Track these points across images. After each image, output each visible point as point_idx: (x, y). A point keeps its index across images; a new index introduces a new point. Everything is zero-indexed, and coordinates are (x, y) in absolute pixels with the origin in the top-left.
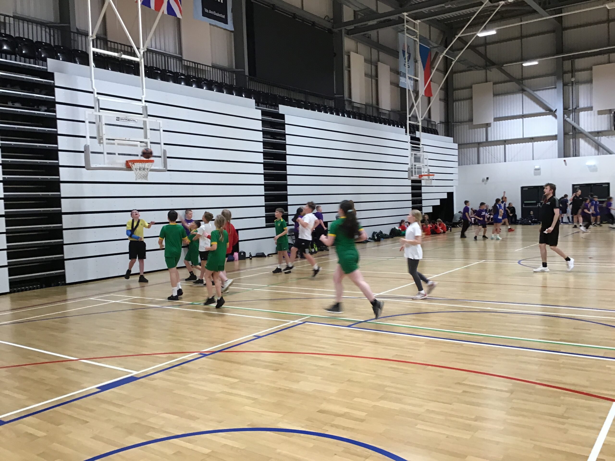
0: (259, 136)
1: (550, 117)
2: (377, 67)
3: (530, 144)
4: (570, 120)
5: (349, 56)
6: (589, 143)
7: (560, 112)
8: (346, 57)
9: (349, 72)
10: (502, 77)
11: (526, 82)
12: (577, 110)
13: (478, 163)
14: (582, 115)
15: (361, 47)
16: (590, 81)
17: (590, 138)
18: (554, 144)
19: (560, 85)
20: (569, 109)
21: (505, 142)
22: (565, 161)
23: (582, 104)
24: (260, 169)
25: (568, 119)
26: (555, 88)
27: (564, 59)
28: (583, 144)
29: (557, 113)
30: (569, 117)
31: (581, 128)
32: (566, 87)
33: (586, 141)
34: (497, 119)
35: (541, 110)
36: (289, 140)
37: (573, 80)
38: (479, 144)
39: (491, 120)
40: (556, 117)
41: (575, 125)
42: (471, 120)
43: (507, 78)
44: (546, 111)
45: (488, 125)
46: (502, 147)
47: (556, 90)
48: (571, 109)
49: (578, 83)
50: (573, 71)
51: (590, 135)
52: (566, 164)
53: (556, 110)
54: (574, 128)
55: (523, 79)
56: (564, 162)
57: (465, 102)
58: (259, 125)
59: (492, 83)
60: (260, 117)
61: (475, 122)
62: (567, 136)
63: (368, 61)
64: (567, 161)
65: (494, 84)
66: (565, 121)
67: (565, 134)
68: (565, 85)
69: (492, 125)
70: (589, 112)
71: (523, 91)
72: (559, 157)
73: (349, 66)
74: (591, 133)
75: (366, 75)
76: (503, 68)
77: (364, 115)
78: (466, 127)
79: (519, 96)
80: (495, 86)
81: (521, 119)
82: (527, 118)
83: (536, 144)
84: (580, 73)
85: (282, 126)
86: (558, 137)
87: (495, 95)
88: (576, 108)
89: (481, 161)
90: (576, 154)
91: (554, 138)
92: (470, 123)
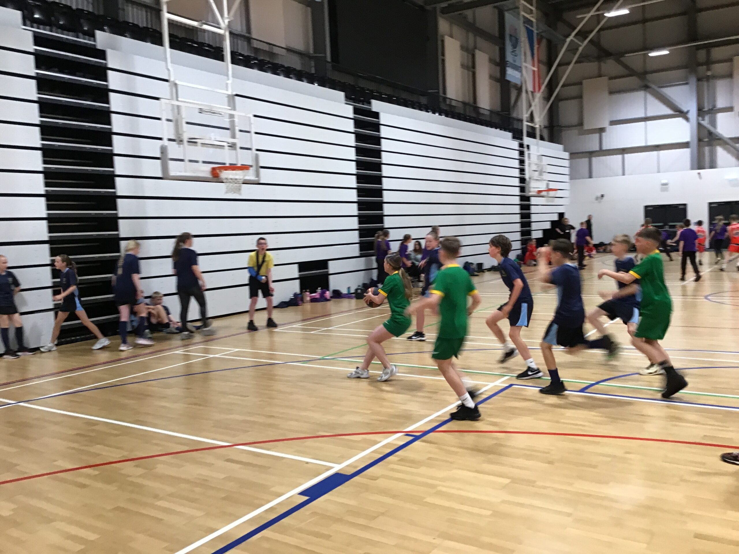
0: (351, 140)
1: (680, 120)
2: (473, 56)
3: (655, 153)
4: (705, 123)
5: (443, 41)
6: (729, 151)
7: (693, 114)
8: (439, 43)
9: (443, 61)
10: (619, 70)
11: (649, 77)
12: (713, 111)
13: (590, 177)
14: (721, 117)
15: (456, 30)
16: (730, 75)
17: (730, 145)
18: (686, 153)
19: (693, 80)
20: (704, 110)
21: (623, 151)
22: (699, 174)
23: (721, 103)
24: (352, 182)
25: (702, 122)
26: (687, 84)
27: (698, 48)
28: (721, 153)
29: (690, 115)
30: (703, 120)
31: (718, 132)
32: (700, 83)
33: (725, 149)
34: (614, 123)
35: (669, 111)
36: (385, 145)
37: (709, 73)
38: (591, 154)
39: (605, 124)
40: (687, 119)
41: (712, 129)
42: (581, 124)
43: (626, 72)
44: (676, 112)
45: (602, 130)
46: (620, 157)
47: (688, 85)
48: (706, 109)
49: (715, 77)
50: (709, 63)
51: (730, 142)
52: (700, 178)
53: (688, 112)
54: (710, 133)
55: (646, 73)
56: (697, 176)
57: (573, 101)
58: (350, 125)
59: (606, 78)
60: (352, 115)
61: (586, 127)
62: (701, 143)
63: (464, 48)
64: (701, 174)
65: (611, 78)
66: (699, 125)
67: (700, 140)
68: (699, 80)
69: (607, 130)
70: (729, 113)
71: (646, 87)
72: (692, 168)
73: (443, 54)
74: (731, 139)
75: (463, 66)
76: (622, 59)
77: (463, 114)
78: (574, 132)
79: (641, 94)
80: (611, 81)
81: (643, 123)
82: (650, 122)
83: (662, 153)
84: (717, 65)
85: (376, 127)
86: (691, 145)
87: (611, 93)
88: (712, 109)
89: (594, 173)
90: (713, 165)
91: (686, 145)
92: (579, 127)
